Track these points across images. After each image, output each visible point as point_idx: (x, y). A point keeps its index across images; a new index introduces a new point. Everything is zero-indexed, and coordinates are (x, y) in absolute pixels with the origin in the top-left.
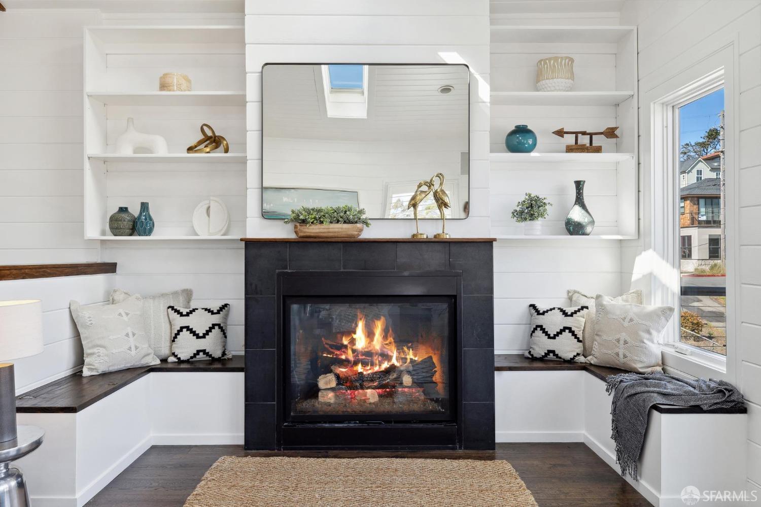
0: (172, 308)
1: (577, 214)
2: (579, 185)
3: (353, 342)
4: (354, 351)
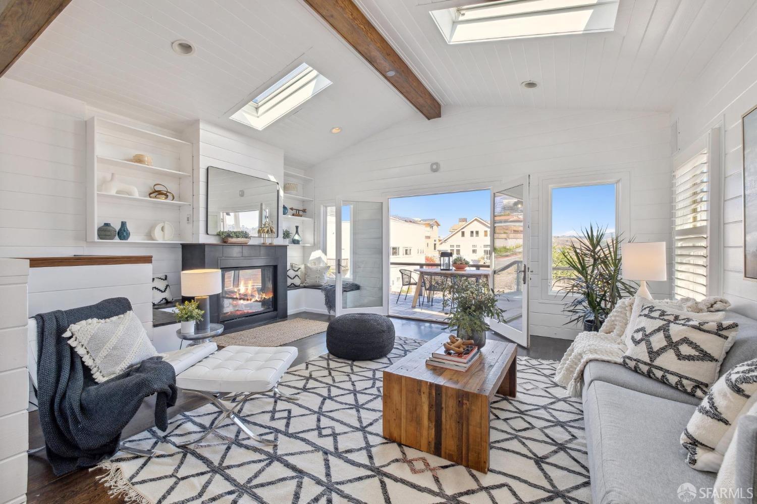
0: (155, 288)
1: (297, 237)
2: (297, 227)
3: (239, 290)
4: (239, 294)
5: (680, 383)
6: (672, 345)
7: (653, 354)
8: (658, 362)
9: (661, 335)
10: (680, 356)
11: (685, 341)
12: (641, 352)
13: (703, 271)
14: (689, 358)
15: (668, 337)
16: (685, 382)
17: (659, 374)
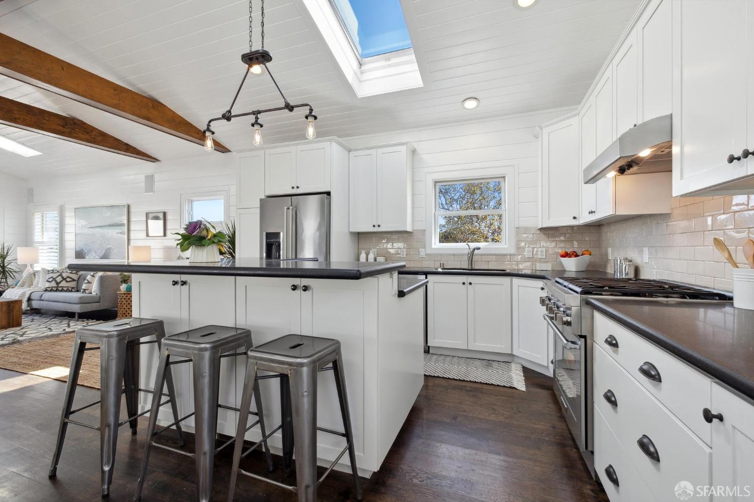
5: (68, 289)
6: (64, 279)
7: (58, 283)
8: (60, 285)
9: (60, 277)
10: (67, 282)
11: (68, 277)
12: (53, 284)
13: (56, 258)
14: (70, 281)
15: (63, 277)
16: (69, 288)
17: (60, 289)
